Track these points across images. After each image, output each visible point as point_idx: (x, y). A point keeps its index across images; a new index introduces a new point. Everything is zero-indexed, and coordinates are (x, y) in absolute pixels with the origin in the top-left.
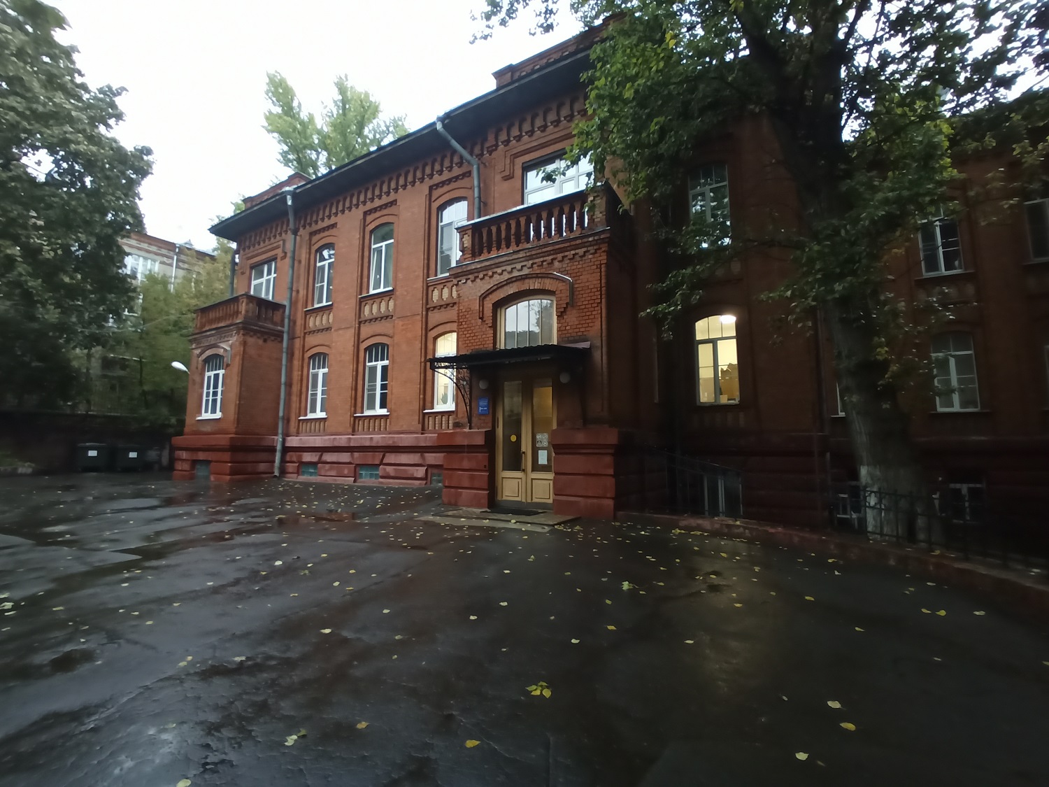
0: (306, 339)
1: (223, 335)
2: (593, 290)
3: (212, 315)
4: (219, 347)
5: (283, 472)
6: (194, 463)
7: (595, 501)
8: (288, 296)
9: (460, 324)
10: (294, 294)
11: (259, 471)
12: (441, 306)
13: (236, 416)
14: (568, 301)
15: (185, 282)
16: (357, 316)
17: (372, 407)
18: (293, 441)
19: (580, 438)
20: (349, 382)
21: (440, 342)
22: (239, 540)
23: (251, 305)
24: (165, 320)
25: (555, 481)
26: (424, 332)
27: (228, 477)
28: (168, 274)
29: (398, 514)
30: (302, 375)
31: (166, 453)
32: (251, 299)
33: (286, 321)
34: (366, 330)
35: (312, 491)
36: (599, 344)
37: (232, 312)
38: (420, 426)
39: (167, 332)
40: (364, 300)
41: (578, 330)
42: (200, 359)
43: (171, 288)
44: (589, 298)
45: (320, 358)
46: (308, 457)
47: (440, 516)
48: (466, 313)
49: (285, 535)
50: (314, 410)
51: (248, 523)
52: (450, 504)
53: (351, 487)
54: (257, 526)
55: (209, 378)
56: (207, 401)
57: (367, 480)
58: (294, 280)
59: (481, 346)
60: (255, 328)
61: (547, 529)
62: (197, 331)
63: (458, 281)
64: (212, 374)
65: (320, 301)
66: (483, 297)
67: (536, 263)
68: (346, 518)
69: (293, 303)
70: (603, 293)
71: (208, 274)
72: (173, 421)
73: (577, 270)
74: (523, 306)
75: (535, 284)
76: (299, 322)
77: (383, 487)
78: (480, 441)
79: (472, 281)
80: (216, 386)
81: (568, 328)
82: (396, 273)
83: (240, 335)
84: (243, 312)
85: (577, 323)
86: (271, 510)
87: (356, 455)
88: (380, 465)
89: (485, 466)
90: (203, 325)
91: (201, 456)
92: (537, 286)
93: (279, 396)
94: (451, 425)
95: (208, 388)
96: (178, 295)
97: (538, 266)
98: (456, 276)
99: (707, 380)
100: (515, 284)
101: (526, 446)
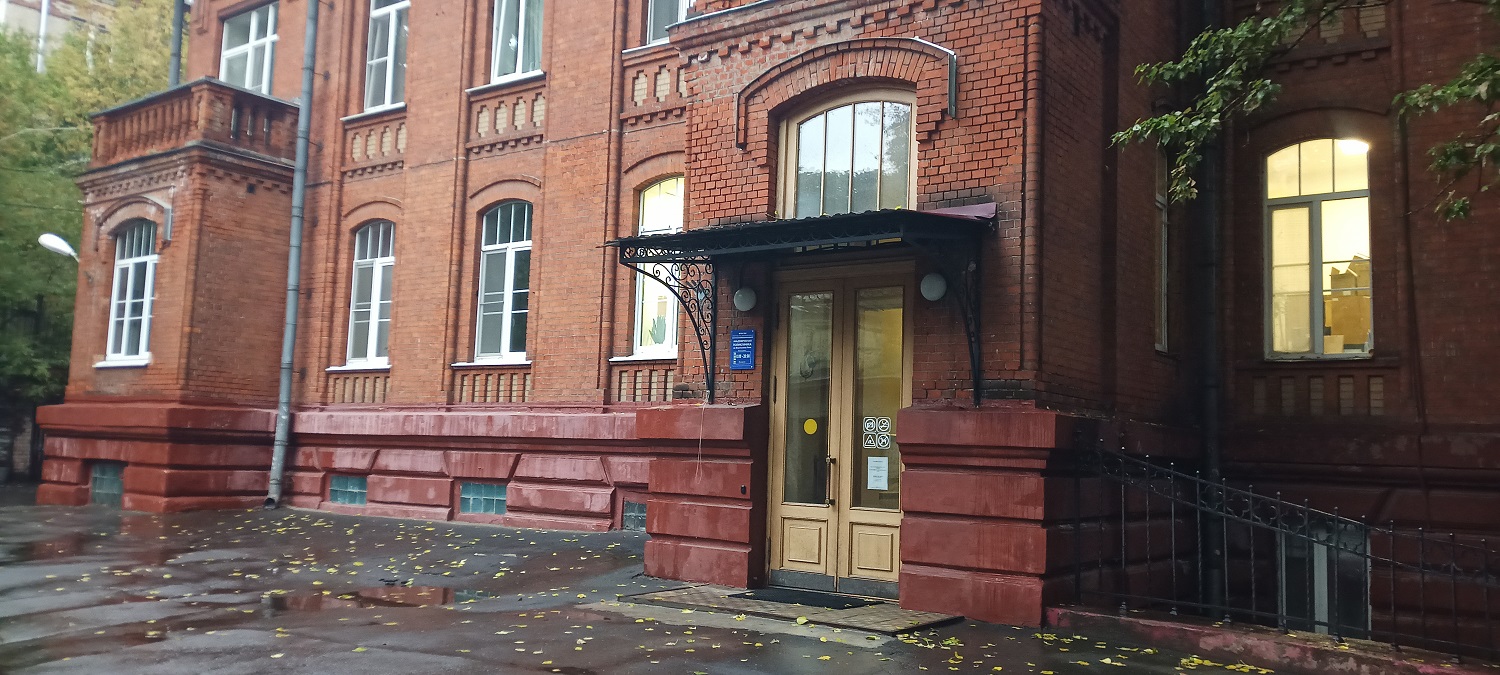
0: (347, 187)
1: (155, 175)
2: (1006, 80)
3: (131, 128)
4: (145, 202)
5: (288, 490)
6: (88, 465)
7: (998, 580)
8: (305, 86)
9: (693, 158)
10: (319, 82)
11: (233, 488)
12: (653, 115)
13: (184, 361)
14: (946, 105)
15: (70, 48)
16: (462, 135)
17: (493, 346)
18: (313, 422)
19: (965, 430)
20: (442, 288)
21: (651, 196)
22: (177, 641)
23: (219, 105)
24: (22, 136)
25: (902, 527)
26: (612, 175)
27: (163, 501)
28: (30, 29)
29: (542, 594)
30: (335, 272)
31: (24, 442)
32: (218, 91)
33: (300, 143)
34: (483, 169)
35: (351, 537)
36: (1017, 210)
37: (176, 122)
38: (602, 391)
39: (29, 165)
40: (476, 100)
41: (967, 175)
42: (103, 228)
43: (39, 64)
44: (997, 99)
45: (378, 232)
46: (345, 459)
47: (636, 601)
48: (707, 133)
49: (280, 634)
50: (361, 352)
51: (201, 604)
52: (661, 575)
53: (442, 529)
54: (220, 612)
55: (125, 272)
56: (120, 324)
57: (478, 514)
58: (319, 49)
59: (741, 211)
60: (229, 159)
61: (879, 641)
62: (98, 165)
63: (691, 58)
64: (130, 263)
65: (379, 98)
66: (748, 95)
67: (871, 15)
68: (424, 600)
69: (316, 102)
70: (1031, 85)
71: (124, 31)
72: (43, 369)
73: (970, 32)
74: (840, 116)
75: (868, 66)
76: (331, 148)
77: (513, 533)
78: (732, 430)
79: (723, 57)
80: (139, 292)
81: (943, 170)
82: (551, 37)
83: (194, 175)
84: (202, 123)
85: (967, 157)
86: (255, 577)
87: (456, 456)
88: (507, 481)
89: (744, 490)
90: (111, 152)
91: (105, 450)
92: (873, 70)
93: (282, 316)
94: (670, 392)
95: (123, 294)
96: (54, 79)
97: (876, 22)
98: (686, 45)
99: (1294, 296)
100: (823, 65)
101: (840, 447)
